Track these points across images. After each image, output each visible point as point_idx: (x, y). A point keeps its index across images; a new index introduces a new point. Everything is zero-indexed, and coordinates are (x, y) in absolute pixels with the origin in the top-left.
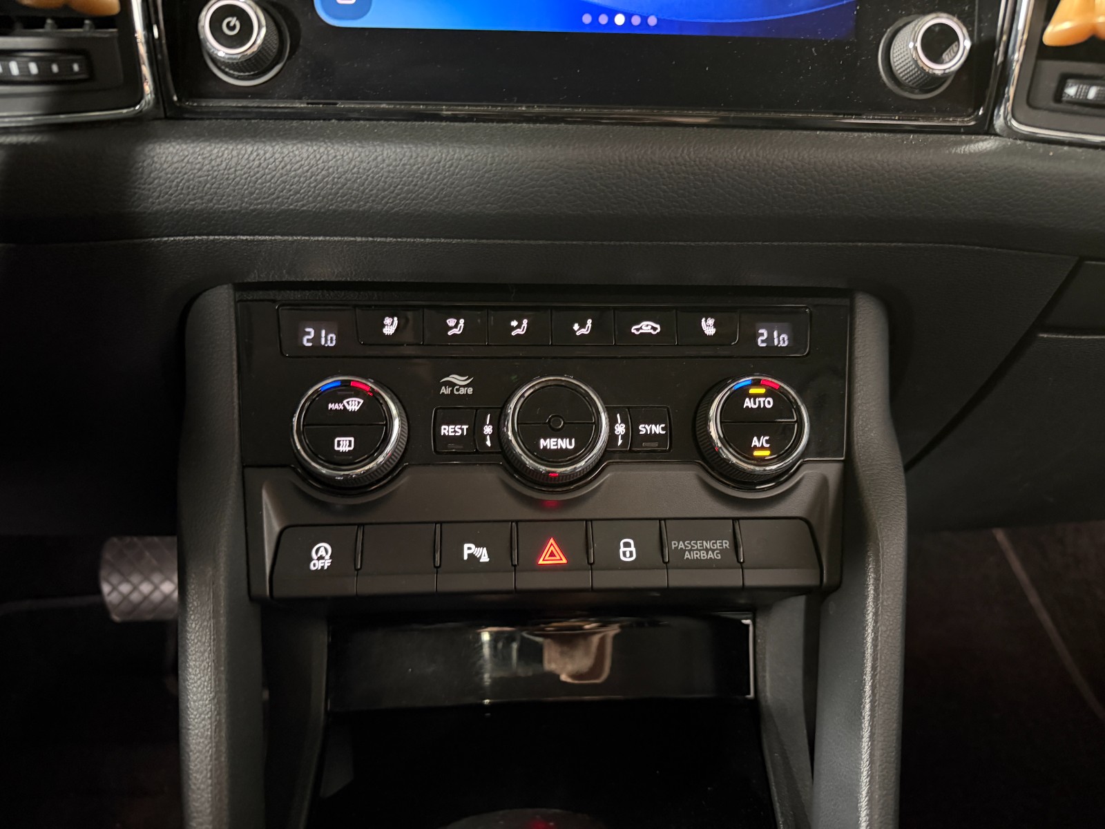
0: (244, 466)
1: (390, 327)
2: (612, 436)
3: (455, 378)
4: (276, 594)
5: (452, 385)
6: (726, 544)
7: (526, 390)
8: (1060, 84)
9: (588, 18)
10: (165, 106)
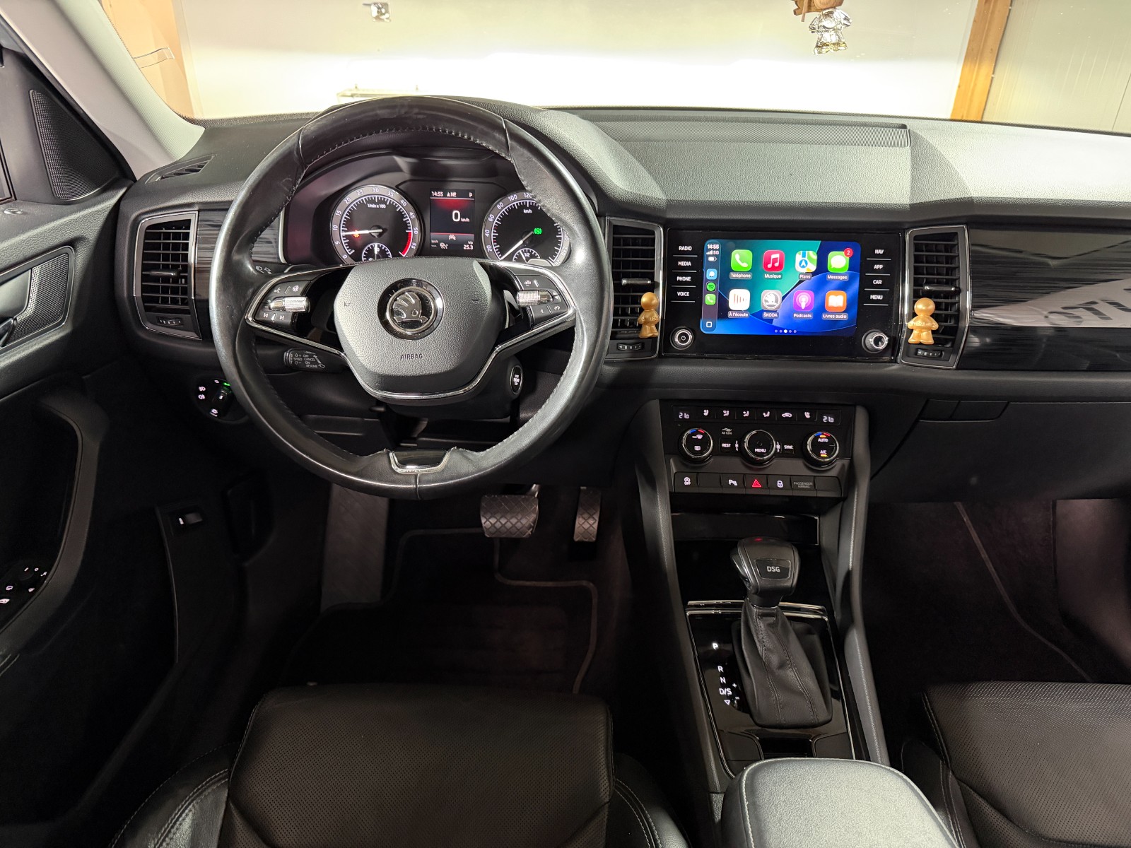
0: (665, 454)
1: (706, 413)
2: (776, 449)
3: (725, 429)
4: (676, 491)
5: (725, 431)
6: (811, 484)
7: (754, 432)
8: (917, 350)
9: (776, 331)
10: (660, 356)
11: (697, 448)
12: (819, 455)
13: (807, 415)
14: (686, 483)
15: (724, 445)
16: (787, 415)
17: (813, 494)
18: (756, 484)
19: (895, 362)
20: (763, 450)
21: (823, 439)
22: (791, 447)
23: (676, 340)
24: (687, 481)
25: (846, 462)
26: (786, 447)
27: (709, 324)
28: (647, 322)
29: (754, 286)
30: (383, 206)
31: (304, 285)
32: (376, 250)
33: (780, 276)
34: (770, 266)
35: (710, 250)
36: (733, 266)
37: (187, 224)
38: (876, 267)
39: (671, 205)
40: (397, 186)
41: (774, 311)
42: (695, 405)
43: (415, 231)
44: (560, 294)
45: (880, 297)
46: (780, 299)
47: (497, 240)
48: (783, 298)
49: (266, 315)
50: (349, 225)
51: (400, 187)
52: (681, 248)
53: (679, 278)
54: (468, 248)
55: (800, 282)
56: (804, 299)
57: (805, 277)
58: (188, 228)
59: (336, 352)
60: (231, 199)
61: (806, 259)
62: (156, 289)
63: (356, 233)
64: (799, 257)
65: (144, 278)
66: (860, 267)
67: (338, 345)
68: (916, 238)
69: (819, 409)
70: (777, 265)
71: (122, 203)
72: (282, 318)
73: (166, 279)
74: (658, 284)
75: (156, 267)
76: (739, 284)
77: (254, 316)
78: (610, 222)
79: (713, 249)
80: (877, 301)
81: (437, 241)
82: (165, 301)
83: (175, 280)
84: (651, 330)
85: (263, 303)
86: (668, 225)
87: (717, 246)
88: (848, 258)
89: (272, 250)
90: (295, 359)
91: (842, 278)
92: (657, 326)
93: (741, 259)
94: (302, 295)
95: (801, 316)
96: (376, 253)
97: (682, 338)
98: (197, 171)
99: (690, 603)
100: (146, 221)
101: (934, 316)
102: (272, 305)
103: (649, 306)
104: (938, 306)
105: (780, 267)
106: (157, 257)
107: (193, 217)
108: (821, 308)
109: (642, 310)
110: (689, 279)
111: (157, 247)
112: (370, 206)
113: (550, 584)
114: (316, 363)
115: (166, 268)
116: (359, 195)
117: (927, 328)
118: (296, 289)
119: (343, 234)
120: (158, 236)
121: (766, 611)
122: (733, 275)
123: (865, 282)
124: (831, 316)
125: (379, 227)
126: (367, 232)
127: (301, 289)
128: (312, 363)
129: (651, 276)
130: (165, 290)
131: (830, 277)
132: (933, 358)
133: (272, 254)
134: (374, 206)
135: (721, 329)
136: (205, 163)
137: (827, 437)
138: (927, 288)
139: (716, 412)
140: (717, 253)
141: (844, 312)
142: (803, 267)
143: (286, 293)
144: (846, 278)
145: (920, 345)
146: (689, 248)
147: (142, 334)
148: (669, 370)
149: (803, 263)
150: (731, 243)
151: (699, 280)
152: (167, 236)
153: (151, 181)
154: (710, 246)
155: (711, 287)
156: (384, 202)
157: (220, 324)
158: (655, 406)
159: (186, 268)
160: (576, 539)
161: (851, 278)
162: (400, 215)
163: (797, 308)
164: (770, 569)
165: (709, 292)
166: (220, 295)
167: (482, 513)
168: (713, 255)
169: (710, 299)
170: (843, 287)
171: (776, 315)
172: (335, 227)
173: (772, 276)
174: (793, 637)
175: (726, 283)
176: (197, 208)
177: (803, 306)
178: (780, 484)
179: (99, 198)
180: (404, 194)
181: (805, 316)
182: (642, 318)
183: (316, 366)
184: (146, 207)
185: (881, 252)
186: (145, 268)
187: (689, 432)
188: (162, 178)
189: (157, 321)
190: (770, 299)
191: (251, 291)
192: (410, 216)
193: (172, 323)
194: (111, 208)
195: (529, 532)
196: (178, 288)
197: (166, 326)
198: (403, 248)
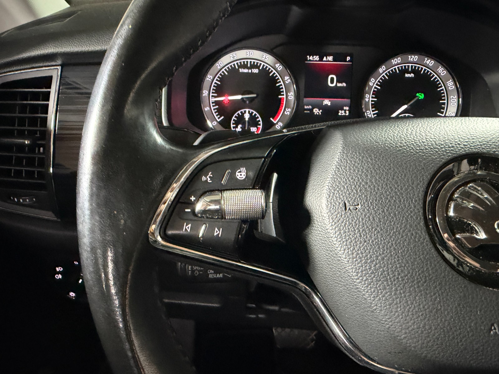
30: (256, 71)
32: (247, 116)
40: (272, 50)
43: (288, 96)
47: (376, 106)
50: (219, 91)
54: (344, 114)
62: (8, 161)
63: (227, 99)
73: (21, 148)
75: (10, 133)
81: (310, 107)
82: (18, 173)
83: (32, 148)
96: (246, 119)
106: (12, 121)
107: (55, 73)
111: (12, 108)
112: (241, 70)
115: (21, 134)
116: (231, 60)
119: (213, 100)
120: (13, 96)
130: (19, 162)
134: (246, 71)
156: (257, 67)
162: (274, 80)
172: (205, 93)
180: (279, 58)
189: (8, 199)
192: (285, 81)
193: (24, 200)
196: (34, 158)
197: (18, 203)
198: (274, 114)
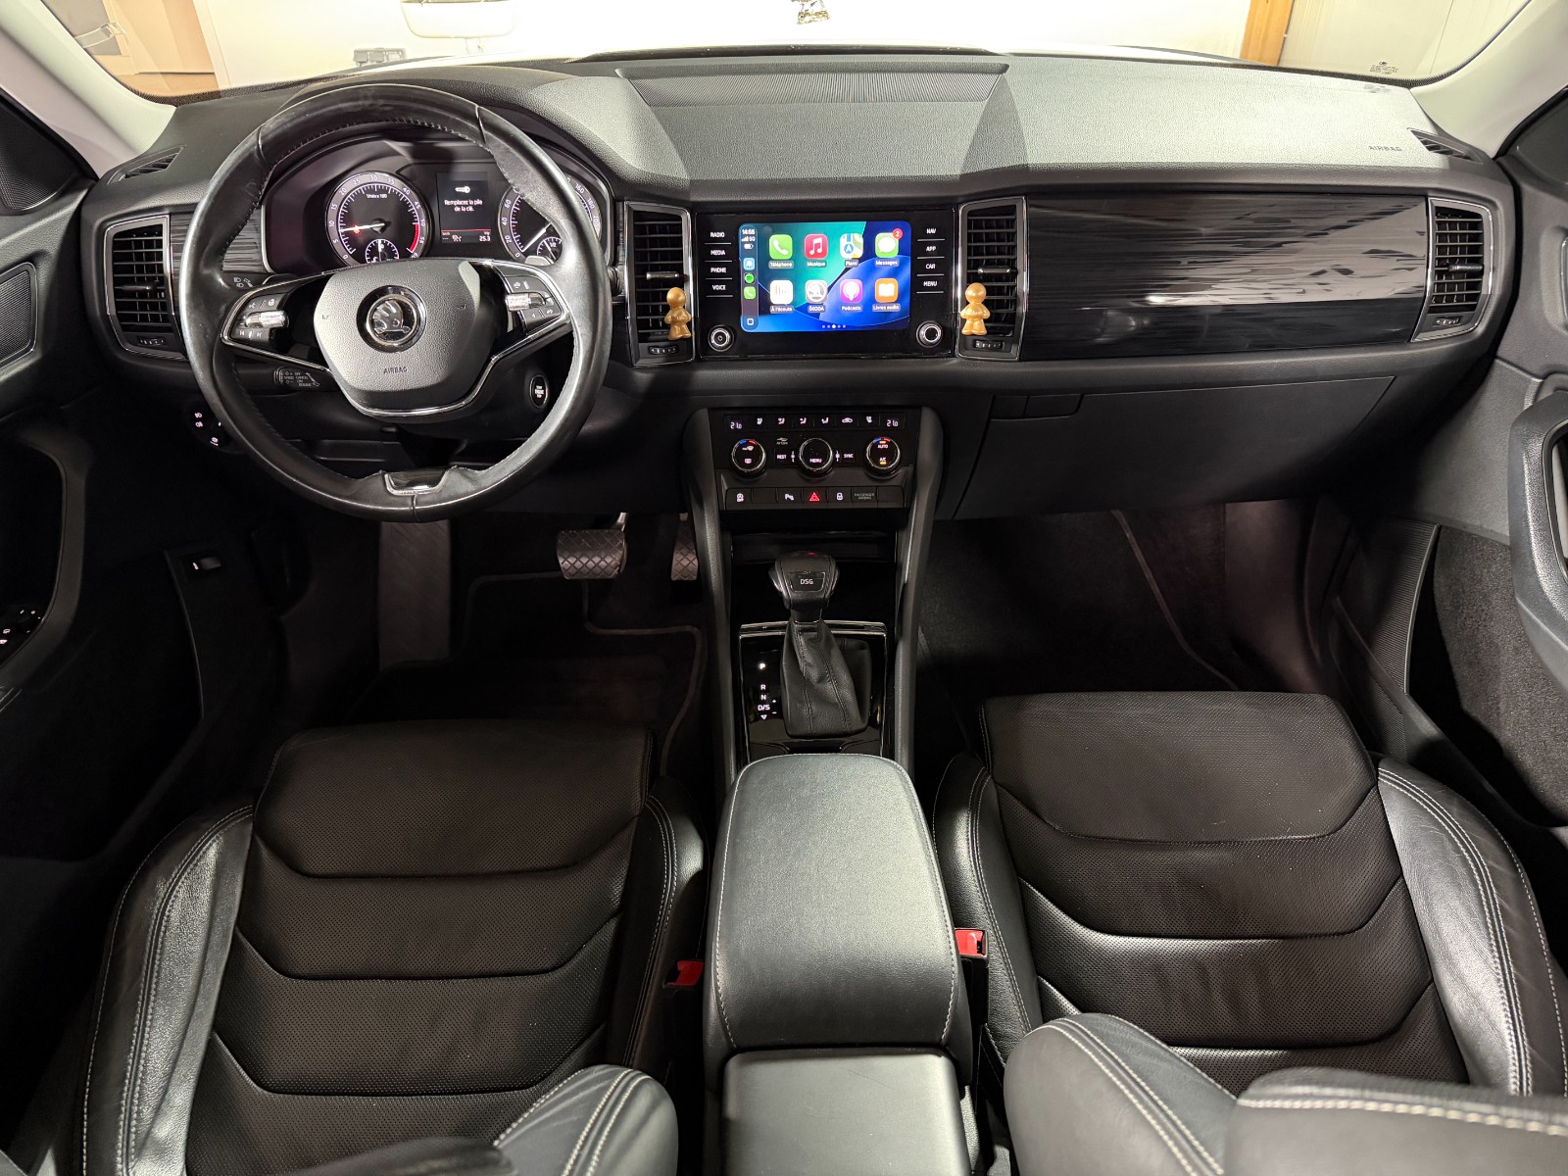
0: (715, 469)
1: (760, 421)
2: (835, 458)
3: (780, 439)
4: (728, 509)
5: (780, 441)
6: (873, 494)
7: (805, 443)
8: (975, 342)
9: (824, 327)
10: (697, 357)
11: (748, 461)
12: (879, 464)
13: (869, 419)
14: (739, 500)
15: (779, 457)
16: (847, 420)
17: (874, 505)
18: (814, 498)
19: (953, 355)
20: (819, 460)
21: (883, 445)
22: (850, 456)
23: (713, 342)
24: (740, 498)
25: (910, 469)
26: (846, 456)
27: (750, 322)
28: (675, 321)
29: (796, 275)
30: (384, 196)
31: (279, 298)
32: (381, 247)
33: (824, 264)
34: (812, 252)
35: (746, 235)
36: (772, 255)
37: (157, 230)
38: (929, 249)
39: (695, 184)
40: (398, 172)
41: (821, 305)
42: (746, 413)
43: (421, 223)
44: (552, 296)
45: (933, 284)
46: (826, 291)
47: (517, 229)
48: (829, 289)
49: (242, 333)
50: (348, 220)
51: (402, 173)
52: (713, 235)
53: (713, 270)
54: (485, 240)
55: (847, 270)
56: (852, 288)
57: (851, 264)
58: (161, 234)
59: (318, 367)
60: (193, 201)
61: (851, 243)
62: (132, 306)
63: (356, 229)
64: (843, 241)
65: (117, 294)
66: (912, 250)
67: (324, 363)
68: (971, 214)
69: (882, 411)
70: (820, 251)
71: (84, 208)
72: (259, 335)
73: (143, 294)
74: (688, 277)
75: (130, 281)
76: (780, 274)
77: (230, 334)
78: (629, 208)
79: (748, 235)
80: (932, 288)
81: (449, 234)
82: (144, 318)
83: (154, 293)
84: (682, 331)
85: (238, 320)
86: (695, 209)
87: (752, 232)
88: (897, 241)
89: (255, 257)
90: (286, 378)
91: (891, 263)
92: (689, 324)
93: (780, 245)
94: (279, 308)
95: (849, 308)
96: (380, 250)
97: (720, 338)
98: (165, 167)
99: (744, 626)
100: (111, 230)
101: (986, 303)
102: (248, 321)
103: (676, 303)
104: (989, 291)
105: (824, 254)
106: (130, 269)
107: (165, 222)
108: (870, 300)
109: (667, 309)
110: (724, 270)
111: (129, 257)
112: (369, 196)
113: (649, 631)
114: (309, 381)
115: (141, 281)
116: (356, 185)
117: (980, 317)
118: (273, 302)
119: (341, 231)
120: (128, 245)
121: (807, 626)
122: (773, 265)
123: (918, 267)
124: (882, 308)
125: (381, 221)
126: (367, 227)
127: (277, 303)
128: (305, 381)
129: (680, 268)
130: (143, 307)
131: (878, 263)
132: (992, 349)
133: (255, 261)
134: (373, 196)
135: (765, 326)
136: (174, 156)
137: (887, 443)
138: (981, 271)
139: (770, 420)
140: (753, 239)
141: (896, 302)
142: (849, 252)
143: (262, 308)
144: (896, 263)
145: (975, 337)
146: (721, 235)
147: (121, 357)
148: (706, 375)
149: (849, 248)
150: (767, 228)
151: (735, 270)
152: (139, 244)
153: (114, 181)
154: (745, 232)
155: (749, 278)
156: (386, 192)
157: (194, 344)
158: (703, 415)
159: (163, 280)
160: (674, 578)
161: (902, 263)
162: (405, 205)
163: (845, 301)
164: (803, 582)
165: (747, 284)
166: (191, 314)
167: (558, 552)
168: (749, 242)
169: (749, 293)
170: (894, 273)
171: (822, 309)
172: (331, 224)
173: (815, 264)
174: (836, 654)
175: (765, 275)
176: (167, 212)
177: (851, 299)
178: (840, 497)
179: (57, 204)
180: (405, 180)
181: (854, 308)
182: (669, 318)
183: (309, 385)
184: (109, 213)
185: (933, 231)
186: (116, 282)
187: (741, 442)
188: (127, 177)
189: (137, 342)
190: (815, 290)
191: (223, 307)
192: (416, 206)
193: (153, 342)
194: (70, 215)
195: (616, 572)
196: (157, 303)
197: (148, 346)
198: (411, 244)
